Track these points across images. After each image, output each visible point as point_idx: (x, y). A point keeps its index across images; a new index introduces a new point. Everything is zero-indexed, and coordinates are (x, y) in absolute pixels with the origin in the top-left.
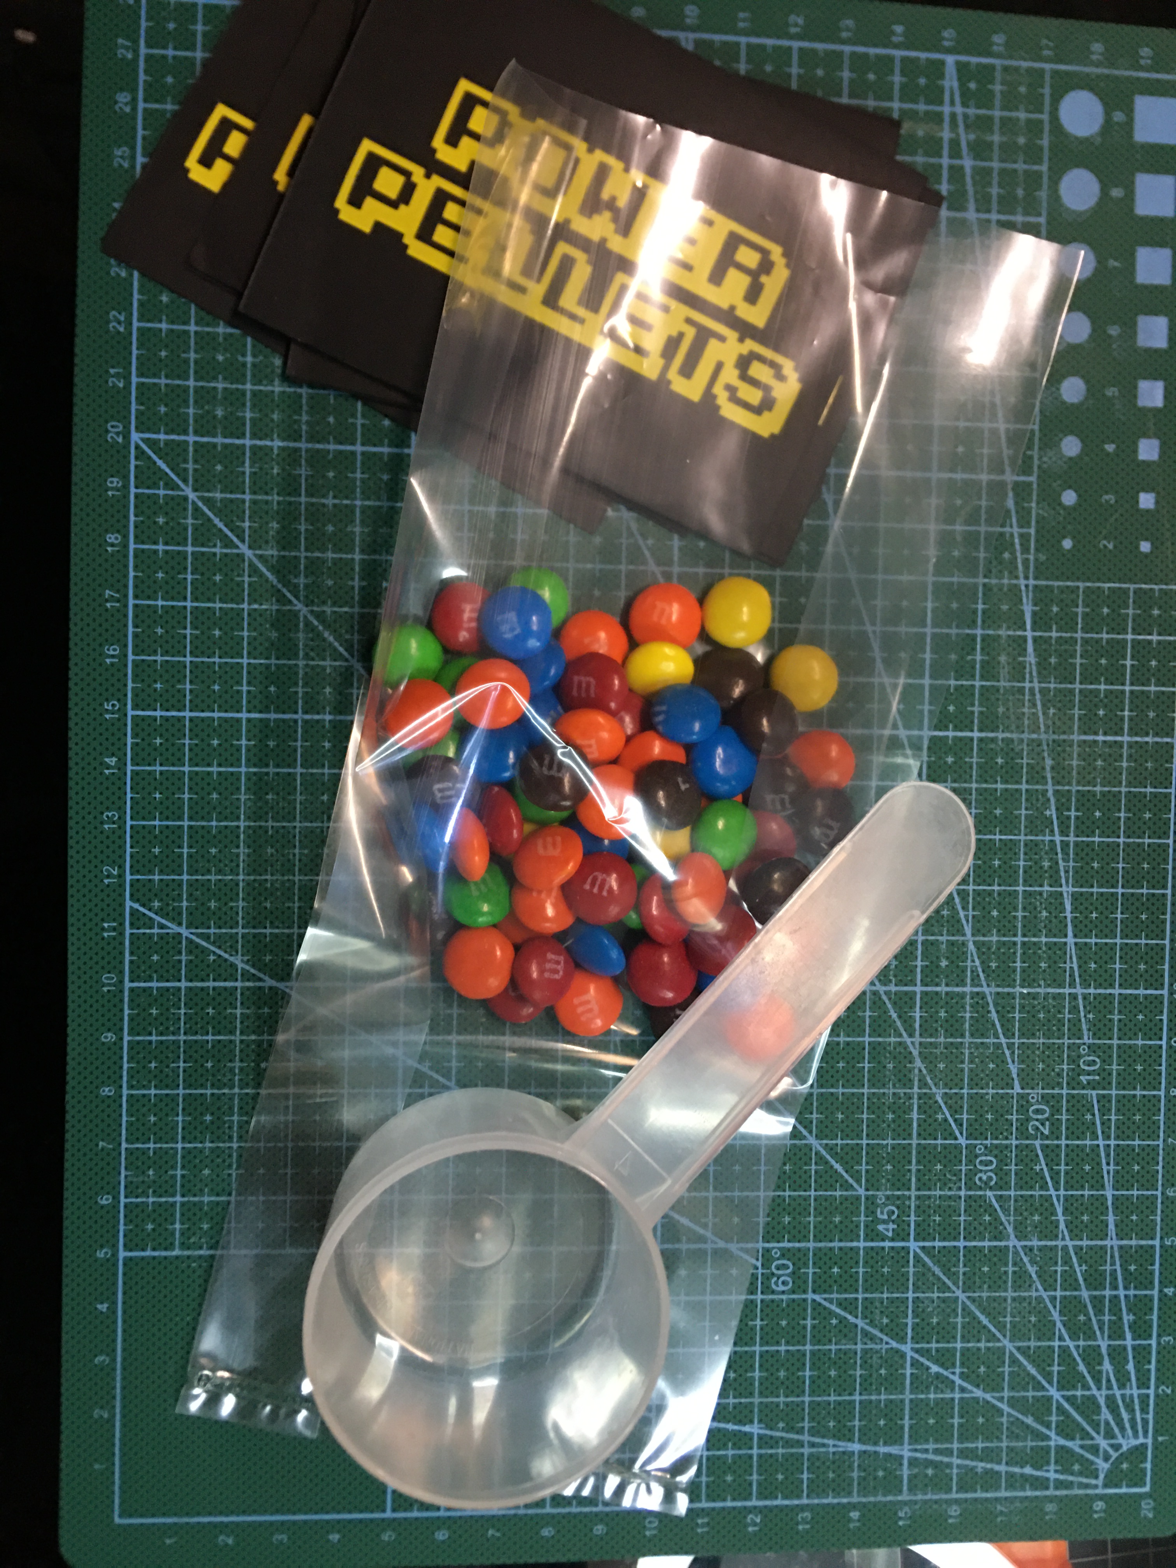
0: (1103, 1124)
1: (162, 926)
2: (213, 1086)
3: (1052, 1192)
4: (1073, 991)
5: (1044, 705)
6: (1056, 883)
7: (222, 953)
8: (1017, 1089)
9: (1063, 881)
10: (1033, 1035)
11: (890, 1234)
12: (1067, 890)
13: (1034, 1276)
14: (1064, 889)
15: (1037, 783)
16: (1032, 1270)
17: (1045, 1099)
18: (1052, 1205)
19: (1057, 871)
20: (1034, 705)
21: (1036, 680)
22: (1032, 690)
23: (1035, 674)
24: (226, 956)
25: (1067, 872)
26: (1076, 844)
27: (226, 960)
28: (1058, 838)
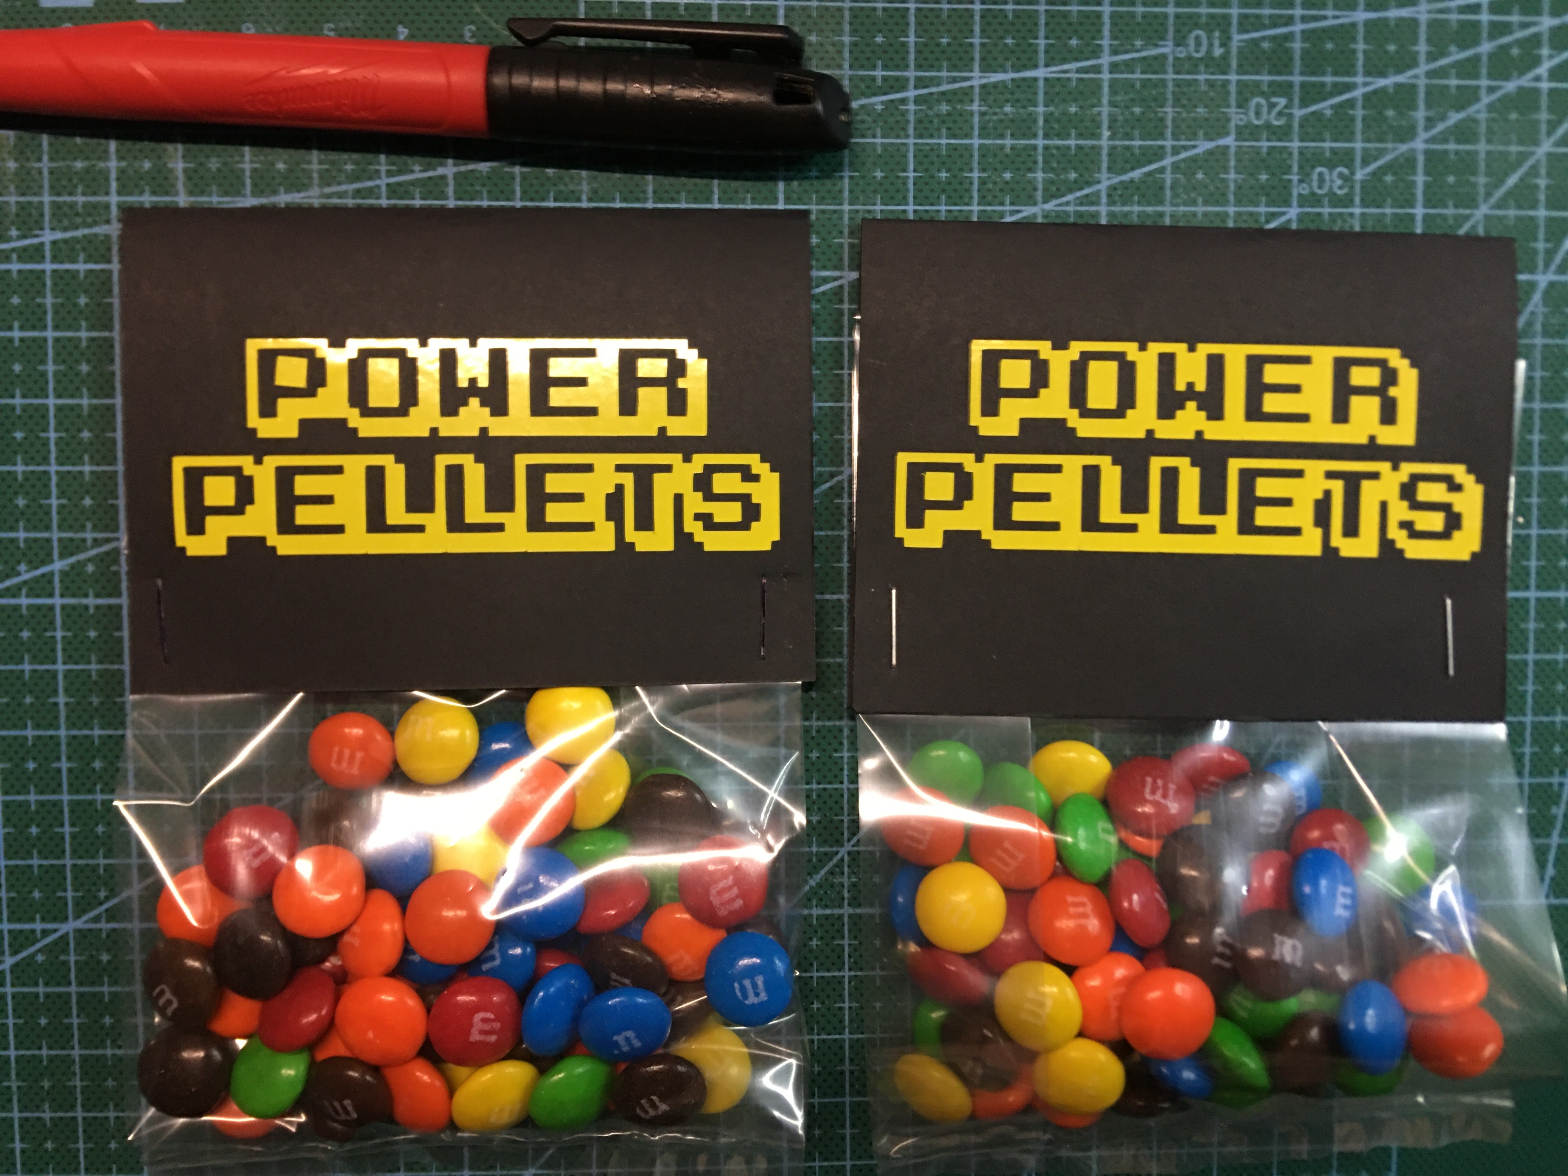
0: (1274, 25)
3: (1358, 93)
4: (1106, 69)
8: (1229, 141)
9: (966, 84)
10: (1162, 120)
12: (977, 78)
13: (1461, 115)
14: (976, 83)
16: (1454, 117)
17: (1242, 104)
18: (1375, 92)
19: (954, 92)
25: (954, 80)
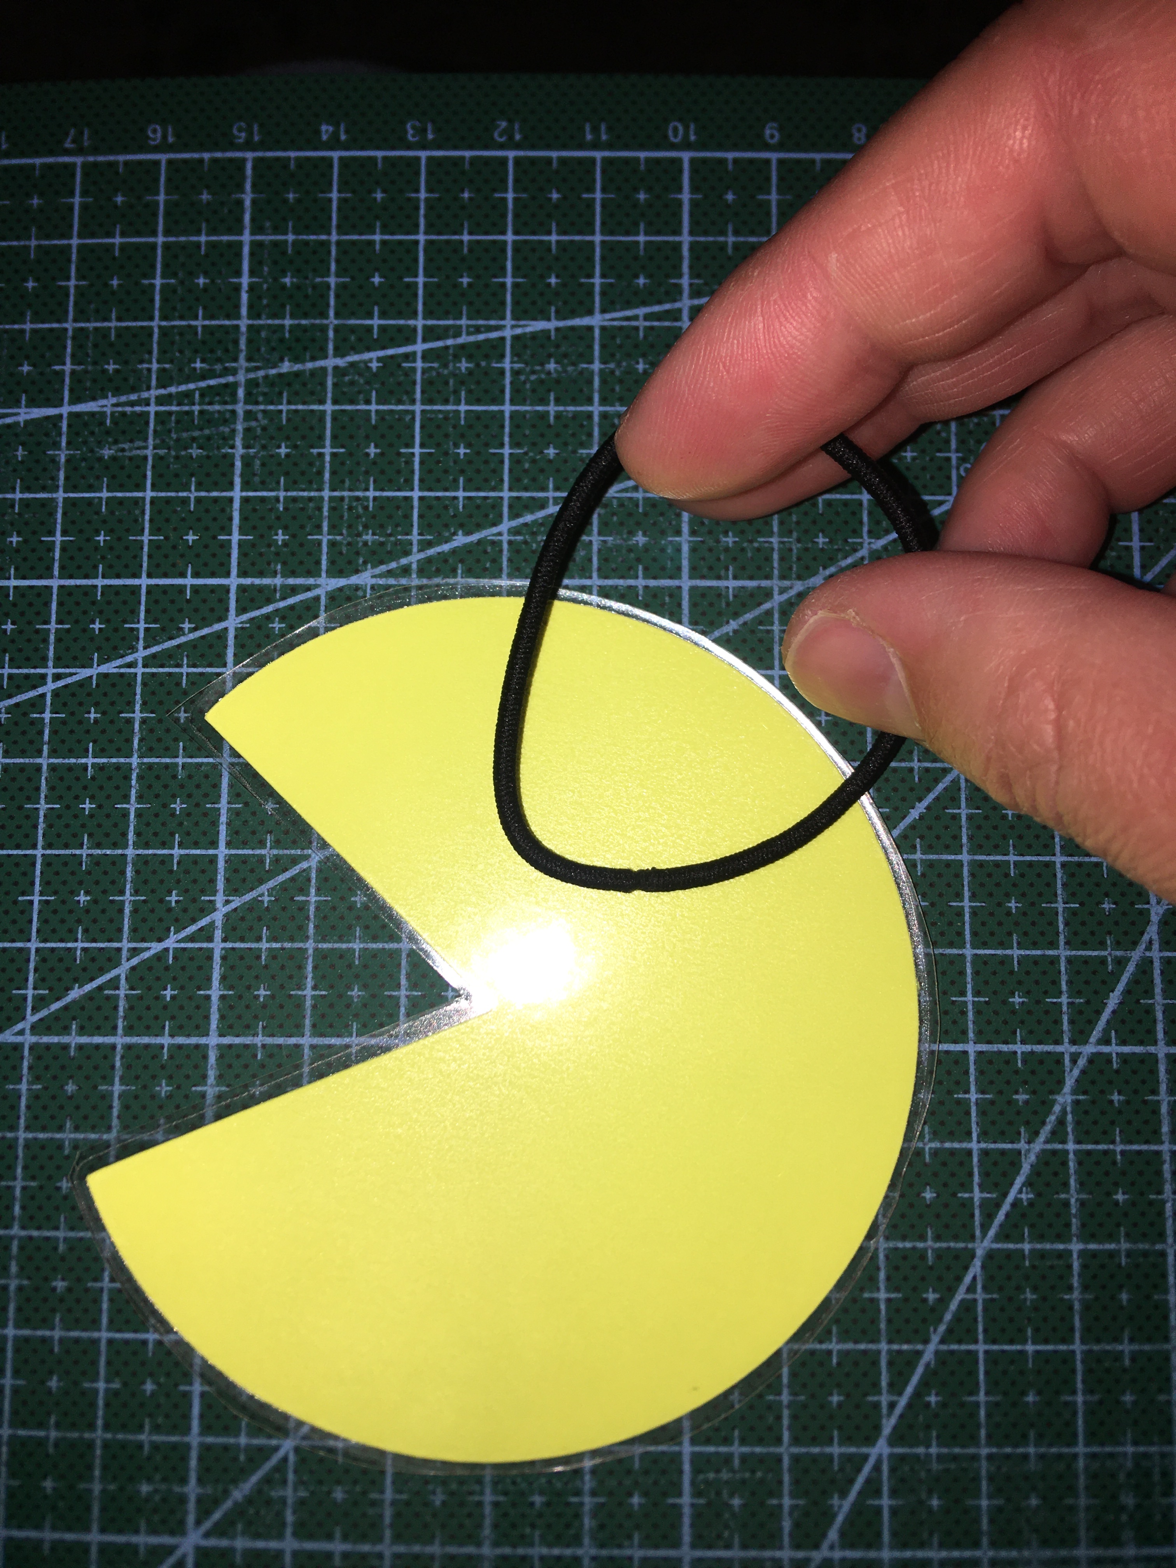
5: (188, 380)
6: (495, 348)
15: (323, 384)
20: (188, 395)
21: (145, 395)
22: (160, 400)
23: (133, 397)
26: (428, 314)
28: (419, 347)
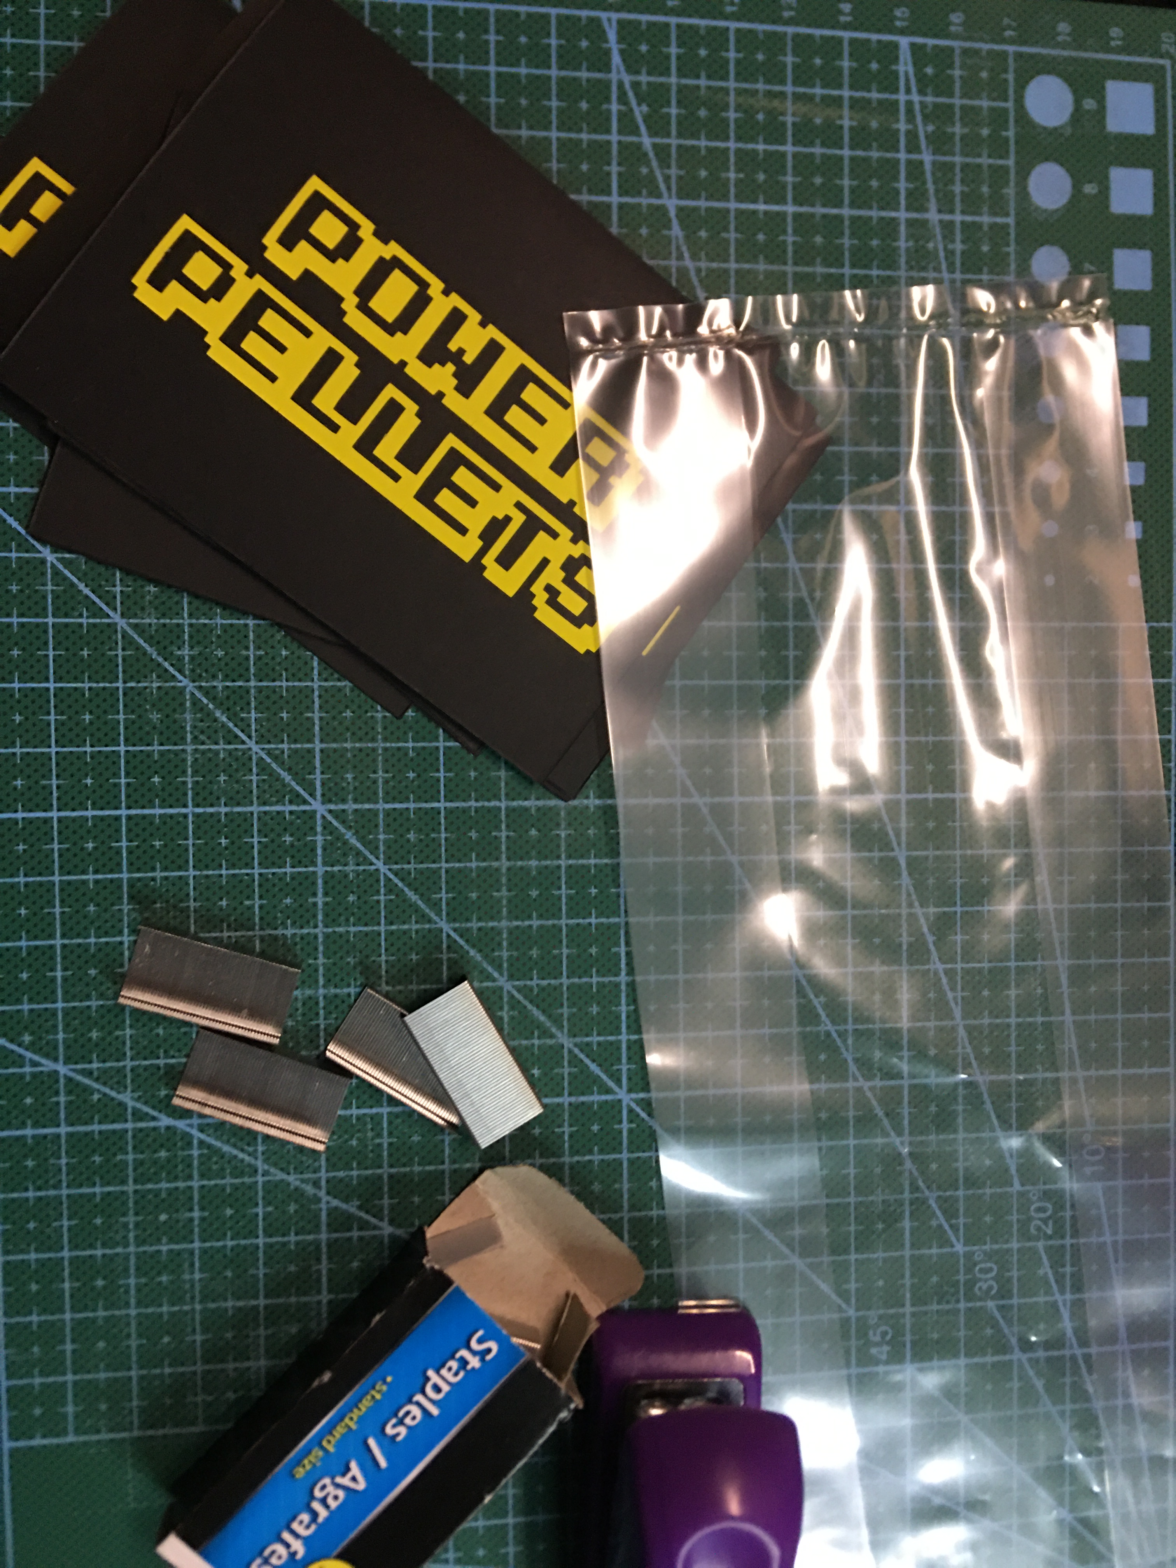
0: (1109, 1218)
1: (35, 1064)
2: (104, 1245)
3: (1057, 1297)
4: (1073, 1074)
6: (1050, 955)
7: (107, 1090)
8: (1017, 1186)
9: (1058, 954)
11: (884, 1357)
12: (1063, 963)
13: (1041, 1390)
14: (1059, 962)
16: (1039, 1384)
18: (1058, 1311)
19: (1052, 944)
24: (113, 1094)
25: (1061, 944)
26: (1071, 911)
27: (113, 1099)
